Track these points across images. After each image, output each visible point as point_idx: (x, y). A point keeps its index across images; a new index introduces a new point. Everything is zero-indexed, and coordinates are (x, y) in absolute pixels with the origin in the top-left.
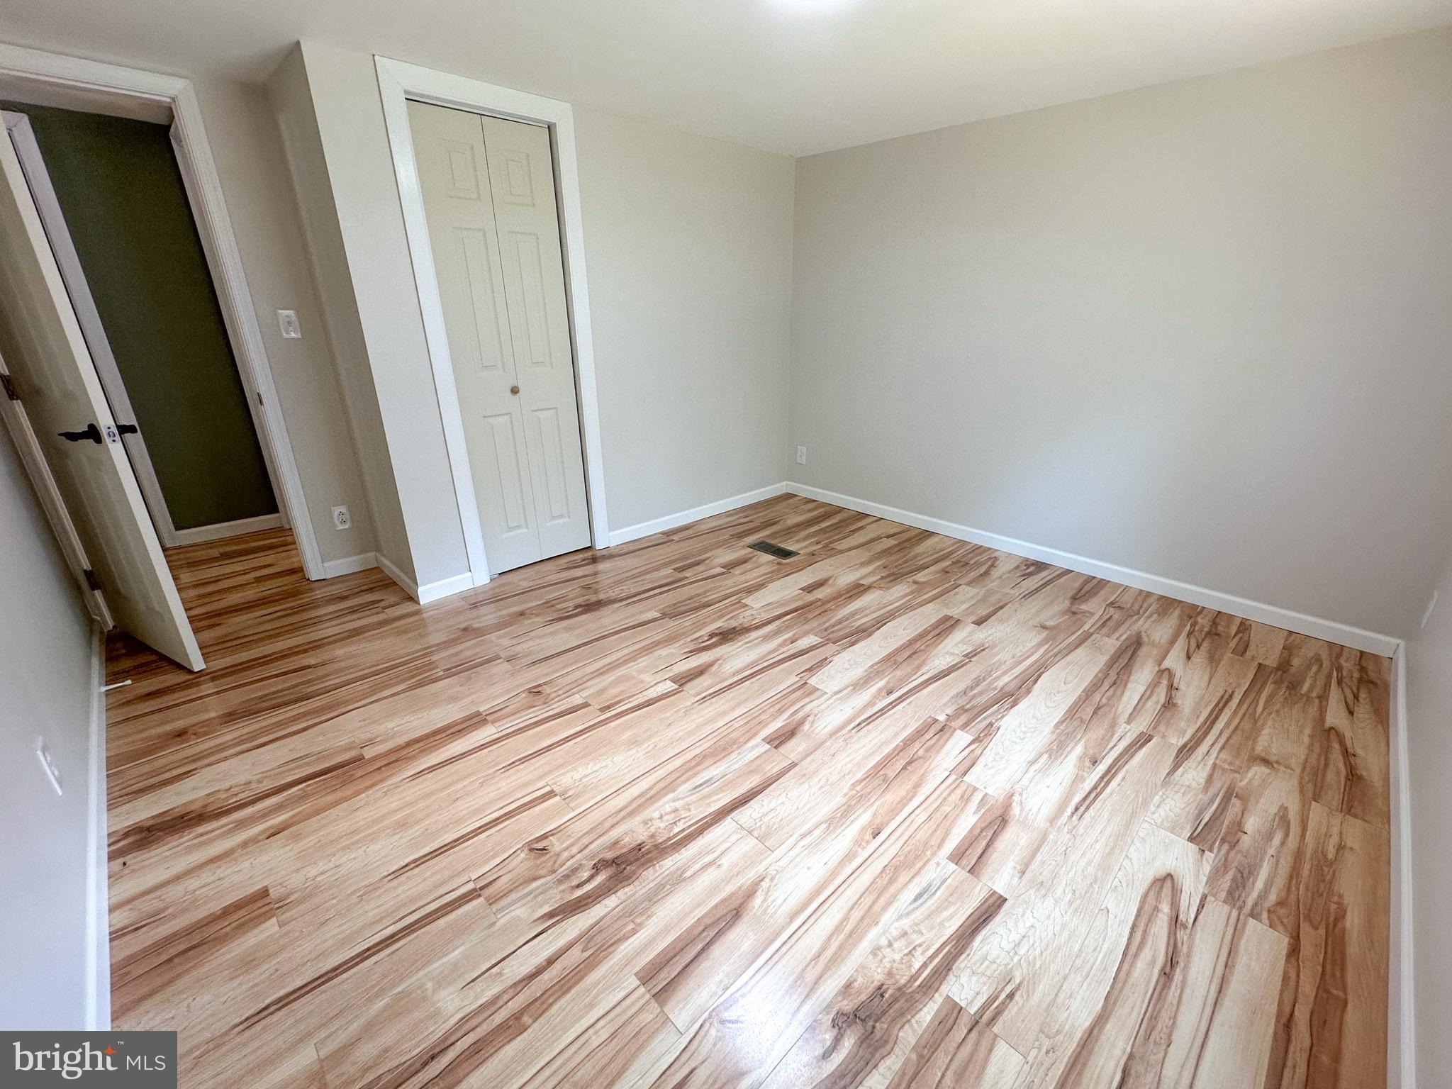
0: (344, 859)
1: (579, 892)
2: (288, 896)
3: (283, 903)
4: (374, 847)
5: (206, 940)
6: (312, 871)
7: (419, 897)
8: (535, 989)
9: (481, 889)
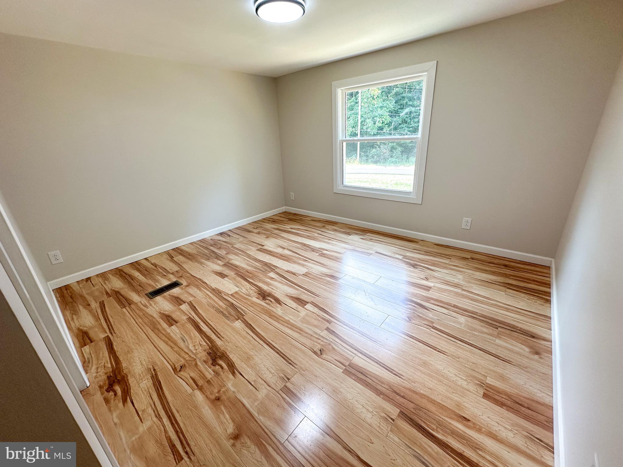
0: (452, 375)
1: (416, 305)
2: (478, 384)
3: (482, 384)
4: (440, 368)
5: (513, 401)
6: (464, 384)
7: (446, 341)
8: (445, 306)
9: (431, 327)
